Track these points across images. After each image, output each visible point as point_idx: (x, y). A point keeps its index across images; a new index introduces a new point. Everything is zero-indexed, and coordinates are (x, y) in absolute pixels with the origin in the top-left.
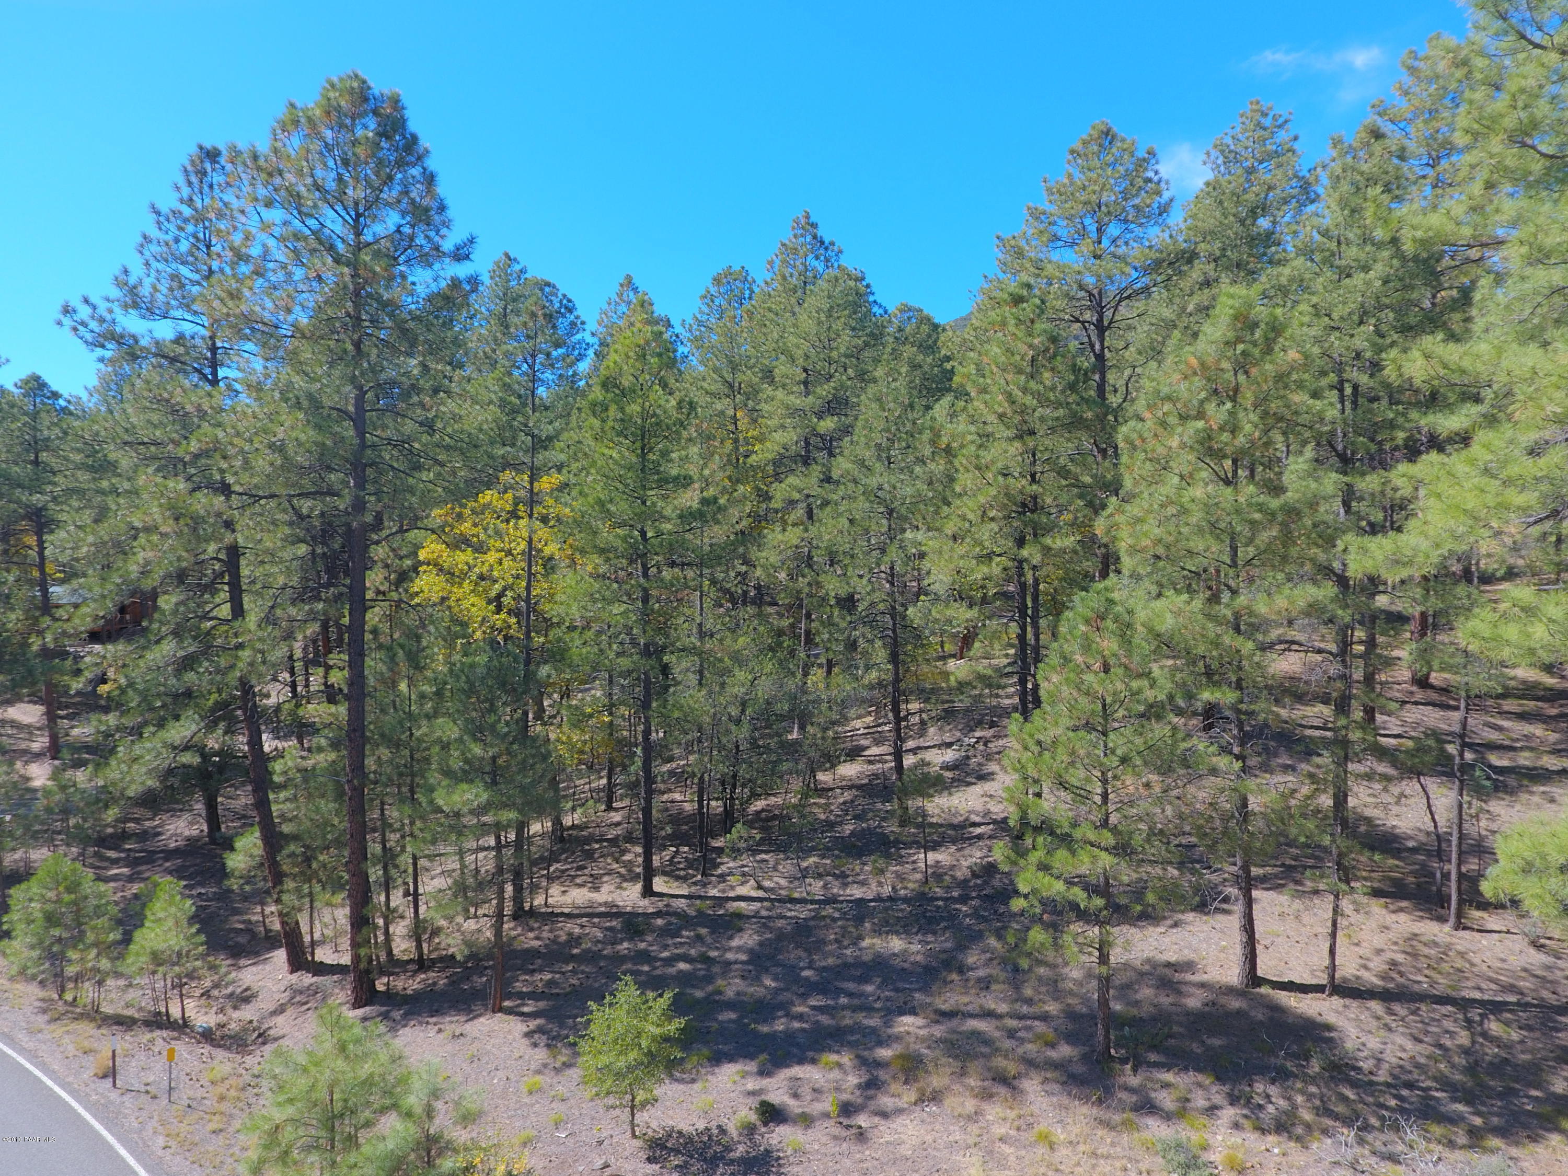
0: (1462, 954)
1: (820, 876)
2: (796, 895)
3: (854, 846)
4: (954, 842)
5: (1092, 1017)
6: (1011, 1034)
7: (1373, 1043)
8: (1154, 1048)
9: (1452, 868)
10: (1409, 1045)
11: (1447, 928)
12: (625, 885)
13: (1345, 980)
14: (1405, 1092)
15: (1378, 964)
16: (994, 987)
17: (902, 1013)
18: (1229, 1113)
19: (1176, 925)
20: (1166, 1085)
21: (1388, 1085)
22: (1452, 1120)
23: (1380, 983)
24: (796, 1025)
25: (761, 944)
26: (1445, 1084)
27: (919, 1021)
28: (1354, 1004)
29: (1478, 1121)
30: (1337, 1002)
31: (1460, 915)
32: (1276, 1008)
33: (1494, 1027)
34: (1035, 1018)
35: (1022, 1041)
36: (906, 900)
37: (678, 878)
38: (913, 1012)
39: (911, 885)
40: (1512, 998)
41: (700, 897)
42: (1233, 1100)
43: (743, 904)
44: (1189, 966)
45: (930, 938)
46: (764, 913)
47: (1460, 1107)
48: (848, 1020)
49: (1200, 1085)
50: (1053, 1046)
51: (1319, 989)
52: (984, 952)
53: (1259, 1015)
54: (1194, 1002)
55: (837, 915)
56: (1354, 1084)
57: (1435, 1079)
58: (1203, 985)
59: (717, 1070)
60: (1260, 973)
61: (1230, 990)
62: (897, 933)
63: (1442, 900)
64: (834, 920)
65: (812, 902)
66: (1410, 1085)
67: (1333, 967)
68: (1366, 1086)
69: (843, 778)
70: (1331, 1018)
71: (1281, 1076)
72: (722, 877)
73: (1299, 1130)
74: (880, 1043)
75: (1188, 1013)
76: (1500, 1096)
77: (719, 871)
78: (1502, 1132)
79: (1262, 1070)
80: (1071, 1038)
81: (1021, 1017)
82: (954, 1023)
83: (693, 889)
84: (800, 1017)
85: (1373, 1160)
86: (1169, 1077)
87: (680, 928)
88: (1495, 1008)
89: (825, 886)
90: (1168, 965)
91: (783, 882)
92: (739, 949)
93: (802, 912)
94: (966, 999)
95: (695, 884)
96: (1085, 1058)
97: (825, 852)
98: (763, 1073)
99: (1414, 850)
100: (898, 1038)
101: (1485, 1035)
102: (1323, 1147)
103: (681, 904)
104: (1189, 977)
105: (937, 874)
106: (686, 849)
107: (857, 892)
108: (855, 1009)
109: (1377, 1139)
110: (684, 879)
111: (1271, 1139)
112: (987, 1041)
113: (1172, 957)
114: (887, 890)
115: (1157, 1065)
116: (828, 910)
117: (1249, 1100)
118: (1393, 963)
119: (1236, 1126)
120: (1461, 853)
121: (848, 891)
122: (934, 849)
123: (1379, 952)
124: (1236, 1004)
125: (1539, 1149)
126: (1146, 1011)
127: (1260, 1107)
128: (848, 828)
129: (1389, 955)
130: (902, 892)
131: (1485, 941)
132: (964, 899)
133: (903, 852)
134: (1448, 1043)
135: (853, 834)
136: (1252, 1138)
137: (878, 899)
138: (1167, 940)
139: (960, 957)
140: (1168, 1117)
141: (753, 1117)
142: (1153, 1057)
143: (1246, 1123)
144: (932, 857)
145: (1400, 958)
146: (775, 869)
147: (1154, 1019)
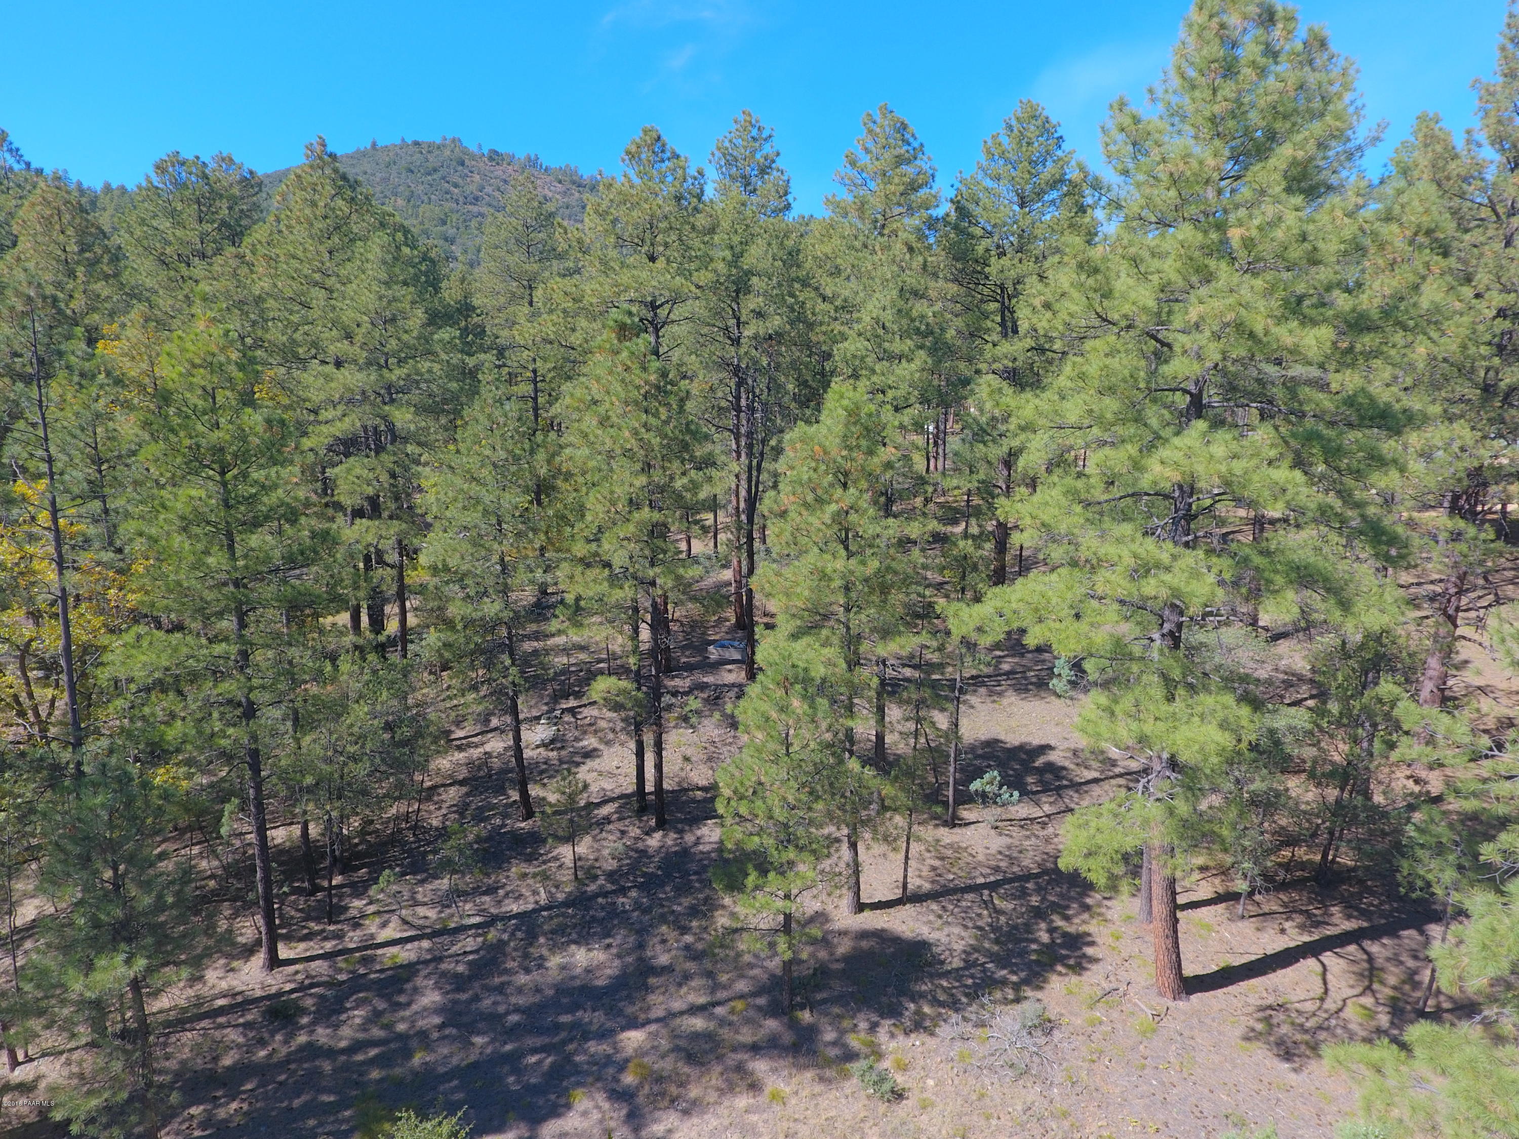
0: (966, 850)
1: (467, 896)
2: (453, 924)
3: (488, 852)
4: (586, 830)
7: (944, 938)
10: (964, 934)
13: (913, 889)
14: (973, 971)
15: (926, 872)
17: (621, 1029)
18: (884, 1026)
20: (836, 1017)
21: (963, 968)
22: (1004, 982)
23: (930, 886)
26: (990, 956)
28: (921, 908)
29: (1014, 978)
30: (909, 910)
33: (998, 902)
36: (568, 903)
39: (565, 886)
40: (1000, 877)
41: (340, 953)
42: (882, 1014)
43: (397, 950)
46: (427, 954)
47: (1004, 972)
50: (760, 1024)
51: (898, 901)
55: (505, 936)
56: (946, 976)
57: (985, 954)
58: (841, 933)
60: (861, 901)
64: (506, 943)
65: (473, 927)
66: (974, 964)
67: (904, 886)
68: (952, 974)
72: (355, 922)
73: (928, 1023)
74: (620, 1070)
76: (1019, 955)
77: (349, 916)
78: (1026, 982)
80: (770, 1011)
83: (327, 945)
85: (973, 1030)
88: (993, 886)
91: (430, 914)
92: (426, 1012)
93: (468, 943)
95: (326, 938)
100: (631, 1059)
101: (995, 910)
102: (944, 1031)
103: (322, 967)
105: (585, 869)
107: (514, 906)
109: (970, 1014)
110: (310, 936)
111: (913, 1036)
114: (543, 897)
115: (823, 1002)
116: (495, 934)
117: (891, 1011)
118: (933, 868)
119: (892, 1035)
121: (505, 907)
123: (923, 862)
129: (929, 863)
130: (560, 896)
131: (969, 831)
132: (621, 891)
133: (541, 849)
134: (981, 924)
136: (902, 1040)
137: (539, 908)
140: (860, 1057)
142: (819, 996)
143: (897, 1030)
145: (935, 863)
146: (414, 900)
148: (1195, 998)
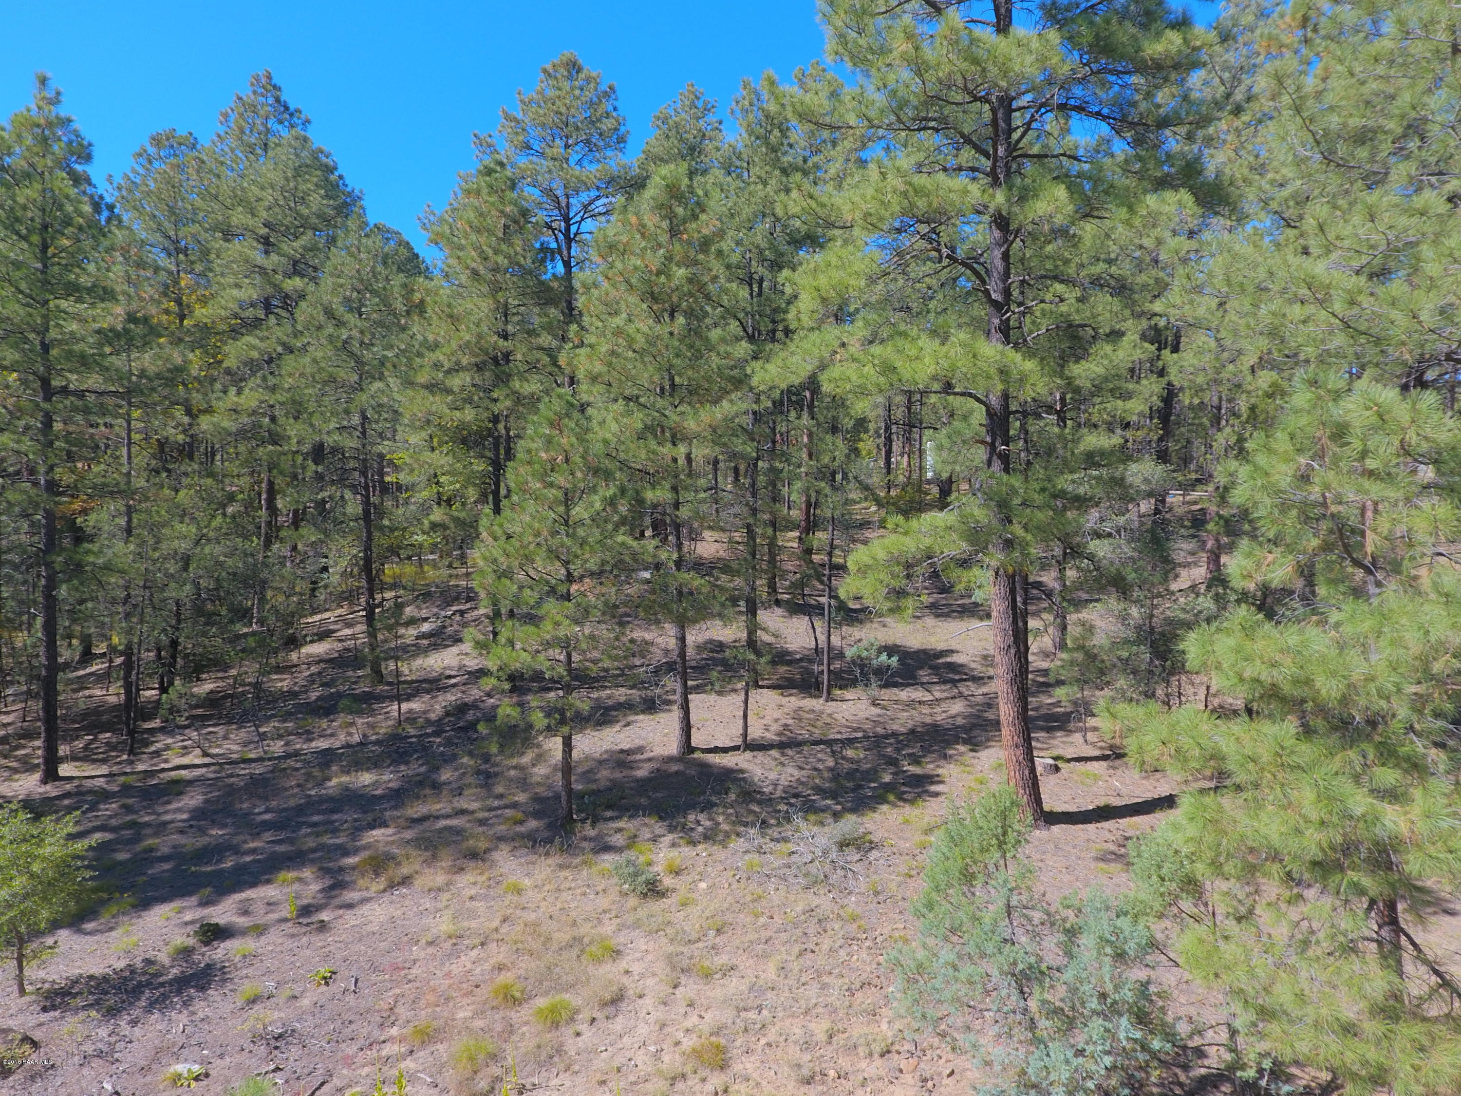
0: (830, 715)
1: (280, 737)
2: (252, 756)
3: (321, 707)
4: (428, 692)
5: (557, 797)
6: (482, 822)
7: (772, 776)
8: (609, 807)
9: (825, 668)
10: (797, 773)
11: (821, 701)
12: (17, 776)
13: (753, 740)
14: (793, 801)
15: (775, 727)
16: (466, 792)
17: (372, 827)
18: (669, 838)
19: (628, 724)
20: (619, 830)
21: (782, 798)
22: (824, 810)
23: (777, 738)
24: (248, 859)
25: (207, 801)
26: (818, 790)
27: (390, 831)
28: (760, 754)
29: (838, 807)
30: (748, 755)
31: (829, 693)
32: (705, 766)
33: (850, 753)
34: (506, 807)
35: (493, 825)
36: (377, 742)
37: (94, 761)
38: (384, 824)
39: (382, 731)
40: (860, 735)
41: (125, 774)
42: (672, 829)
43: (183, 772)
44: (640, 750)
45: (403, 768)
46: (212, 776)
47: (828, 802)
48: (311, 843)
49: (646, 825)
50: (521, 822)
51: (736, 748)
52: (456, 769)
53: (692, 772)
54: (642, 773)
55: (299, 765)
56: (759, 803)
57: (813, 788)
58: (650, 760)
59: (143, 914)
60: (693, 744)
61: (670, 759)
62: (368, 769)
63: (818, 686)
64: (297, 769)
65: (270, 759)
66: (796, 796)
67: (745, 735)
68: (768, 801)
69: (309, 656)
70: (744, 765)
71: (708, 807)
72: (157, 753)
73: (720, 837)
74: (346, 853)
75: (637, 780)
76: (853, 790)
77: (153, 748)
78: (853, 810)
79: (692, 806)
80: (537, 815)
81: (490, 810)
82: (426, 825)
83: (115, 769)
84: (254, 851)
85: (772, 845)
86: (621, 824)
87: (98, 803)
88: (850, 742)
89: (287, 744)
90: (622, 751)
91: (235, 748)
92: (179, 810)
93: (258, 769)
94: (438, 806)
95: (119, 763)
96: (549, 826)
97: (287, 716)
98: (205, 903)
99: (801, 660)
100: (365, 848)
101: (843, 758)
102: (737, 844)
103: (100, 782)
104: (639, 757)
105: (411, 718)
106: (108, 735)
107: (323, 744)
108: (318, 835)
109: (774, 832)
110: (104, 761)
111: (700, 847)
112: (458, 831)
113: (626, 746)
114: (356, 738)
115: (611, 819)
116: (291, 762)
117: (684, 826)
118: (786, 725)
119: (673, 845)
120: (829, 658)
121: (314, 744)
122: (408, 700)
123: (777, 720)
124: (674, 768)
125: (876, 815)
126: (603, 784)
127: (692, 829)
128: (313, 695)
129: (784, 721)
130: (374, 738)
131: (844, 706)
132: (437, 734)
133: (375, 706)
134: (820, 766)
135: (319, 698)
136: (687, 851)
137: (348, 746)
138: (622, 736)
139: (434, 776)
140: (618, 850)
141: (191, 942)
142: (609, 814)
143: (682, 842)
144: (405, 706)
145: (790, 722)
146: (225, 738)
147: (610, 789)
148: (1056, 829)
